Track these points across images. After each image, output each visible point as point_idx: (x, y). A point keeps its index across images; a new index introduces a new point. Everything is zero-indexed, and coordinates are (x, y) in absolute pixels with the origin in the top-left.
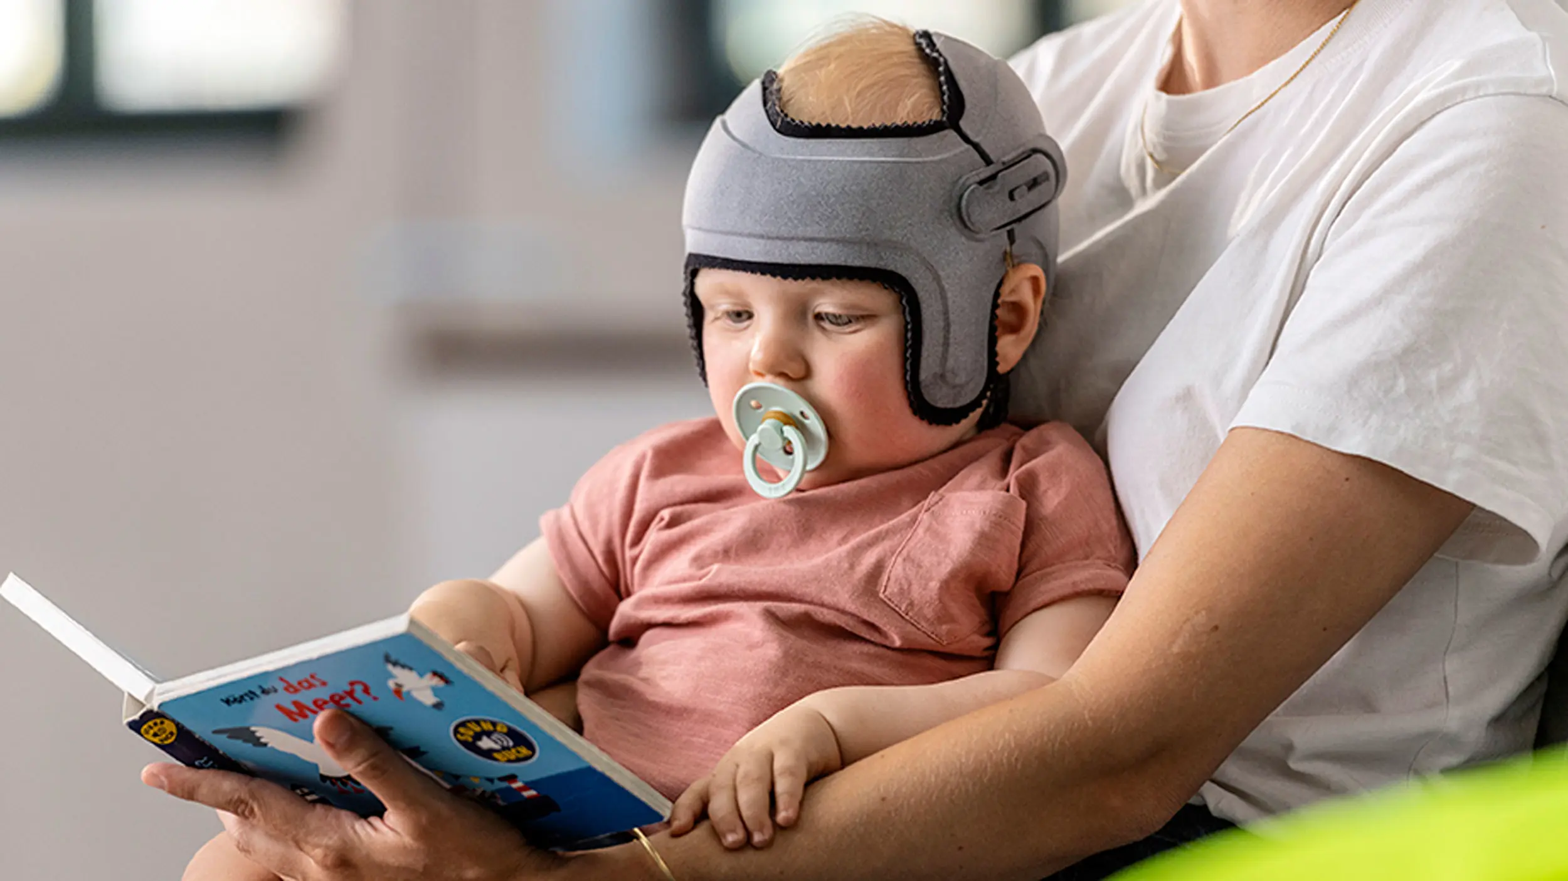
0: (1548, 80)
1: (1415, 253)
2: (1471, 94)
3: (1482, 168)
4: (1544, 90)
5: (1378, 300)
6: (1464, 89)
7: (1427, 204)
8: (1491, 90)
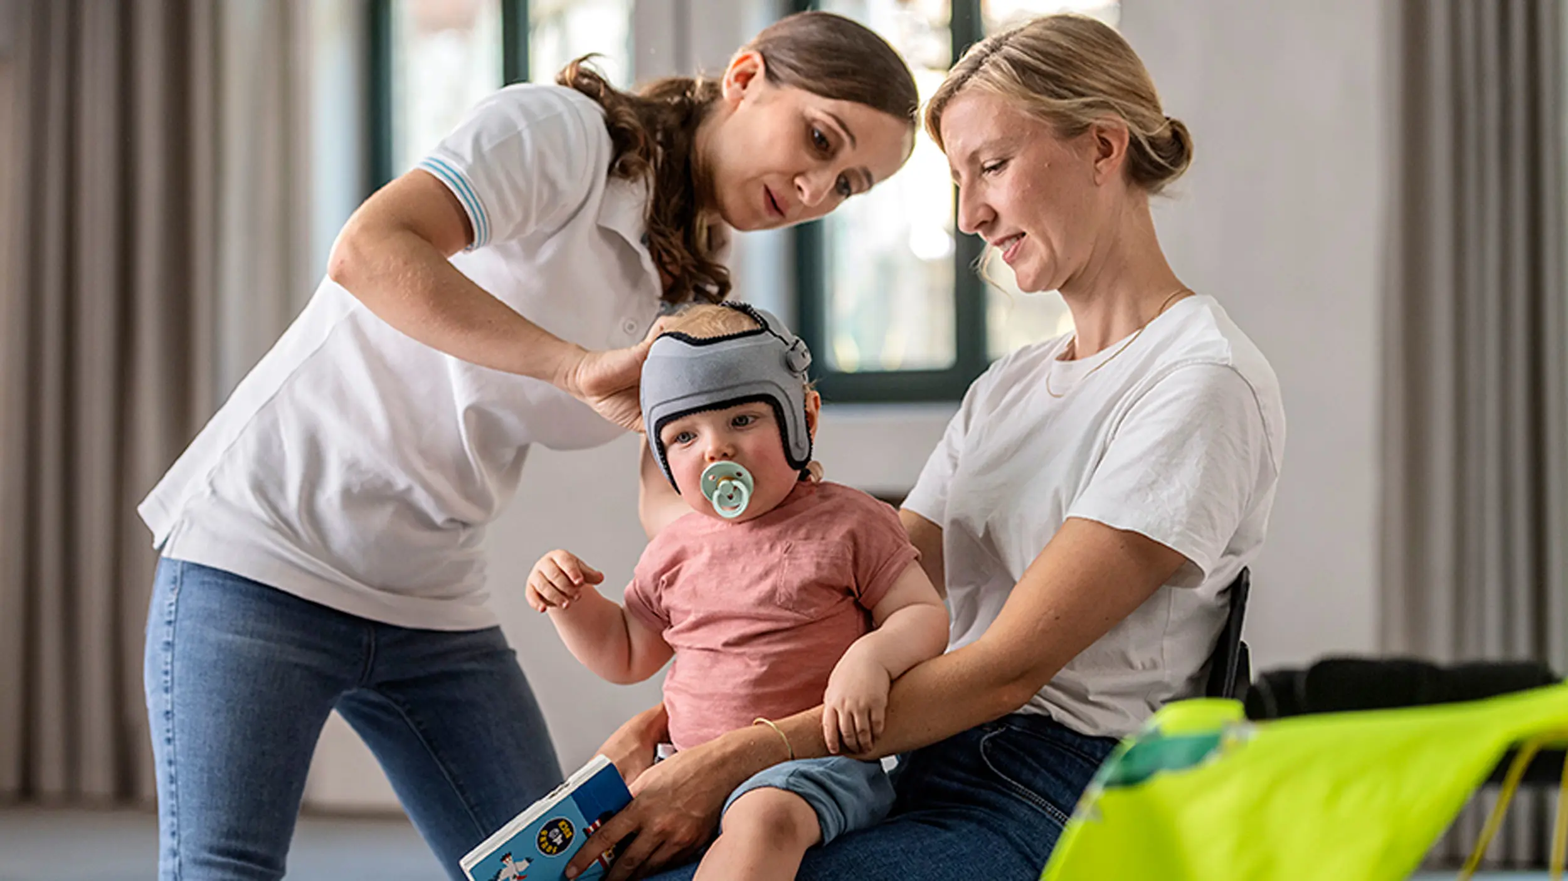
0: (1227, 359)
1: (1159, 435)
2: (1190, 362)
3: (1192, 397)
4: (1225, 363)
5: (1140, 459)
6: (1186, 360)
7: (1164, 414)
8: (1200, 361)
